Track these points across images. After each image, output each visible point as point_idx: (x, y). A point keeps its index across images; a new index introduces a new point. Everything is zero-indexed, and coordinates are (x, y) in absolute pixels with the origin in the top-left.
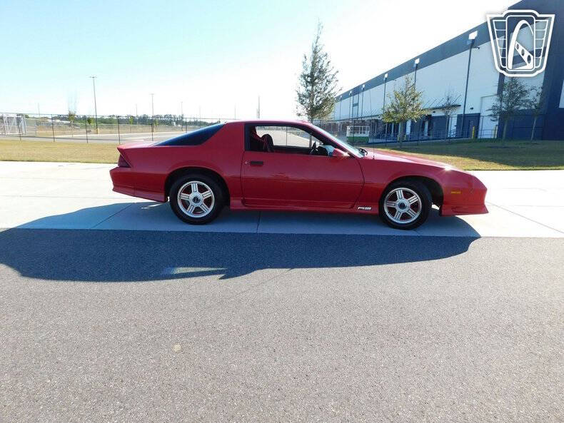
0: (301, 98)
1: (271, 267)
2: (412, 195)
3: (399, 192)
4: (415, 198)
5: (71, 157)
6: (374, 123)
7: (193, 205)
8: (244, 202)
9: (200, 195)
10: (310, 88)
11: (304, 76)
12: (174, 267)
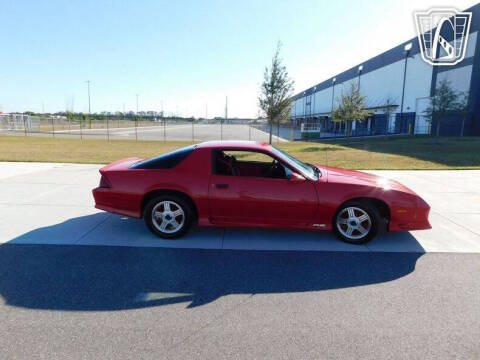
0: (262, 104)
1: (235, 293)
2: (362, 214)
3: (351, 211)
4: (365, 217)
5: (65, 156)
6: (325, 120)
7: (166, 222)
8: (211, 219)
9: (171, 213)
10: (270, 95)
11: (265, 85)
12: (146, 292)
